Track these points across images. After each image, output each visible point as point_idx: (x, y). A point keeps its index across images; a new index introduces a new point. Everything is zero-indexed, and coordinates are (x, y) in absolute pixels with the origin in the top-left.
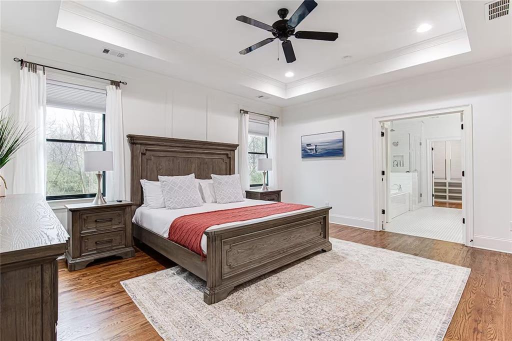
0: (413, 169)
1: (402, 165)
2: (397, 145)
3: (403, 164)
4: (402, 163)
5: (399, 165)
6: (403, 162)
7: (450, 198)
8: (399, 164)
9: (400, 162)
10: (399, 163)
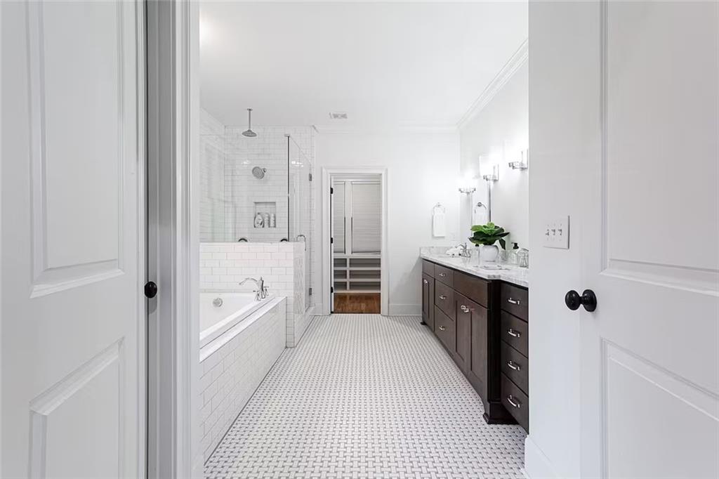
0: (295, 234)
1: (272, 224)
2: (263, 175)
3: (275, 223)
4: (272, 219)
5: (266, 225)
6: (275, 217)
7: (353, 286)
8: (266, 222)
9: (269, 218)
10: (266, 219)
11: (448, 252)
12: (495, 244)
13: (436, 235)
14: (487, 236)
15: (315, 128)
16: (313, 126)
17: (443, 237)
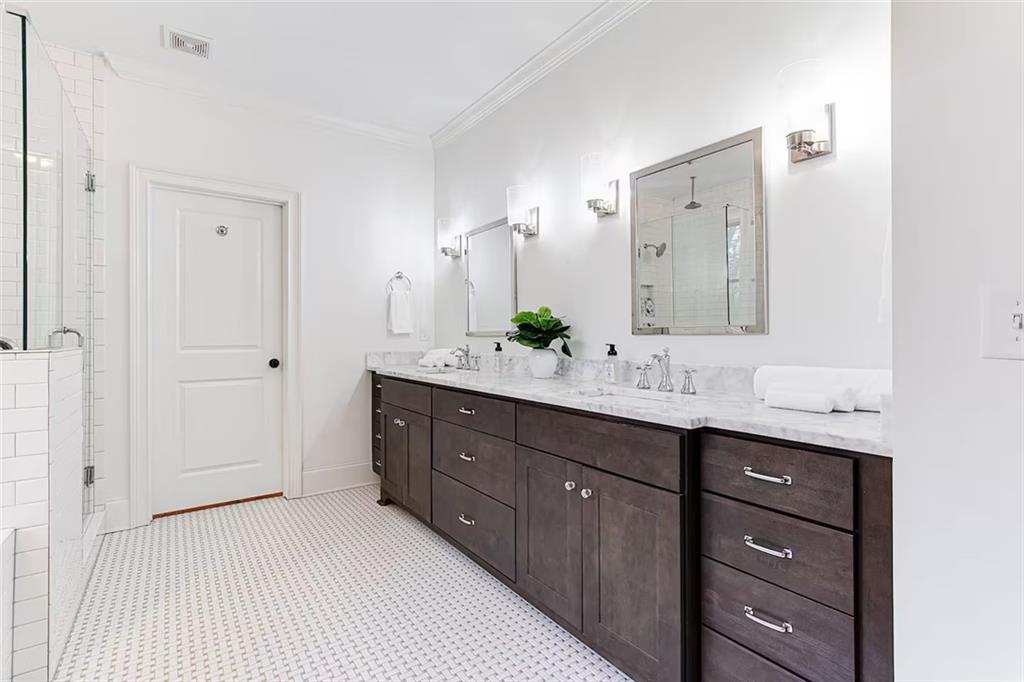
11: (421, 362)
12: (550, 347)
13: (396, 331)
14: (539, 330)
15: (106, 61)
16: (101, 55)
17: (408, 334)
